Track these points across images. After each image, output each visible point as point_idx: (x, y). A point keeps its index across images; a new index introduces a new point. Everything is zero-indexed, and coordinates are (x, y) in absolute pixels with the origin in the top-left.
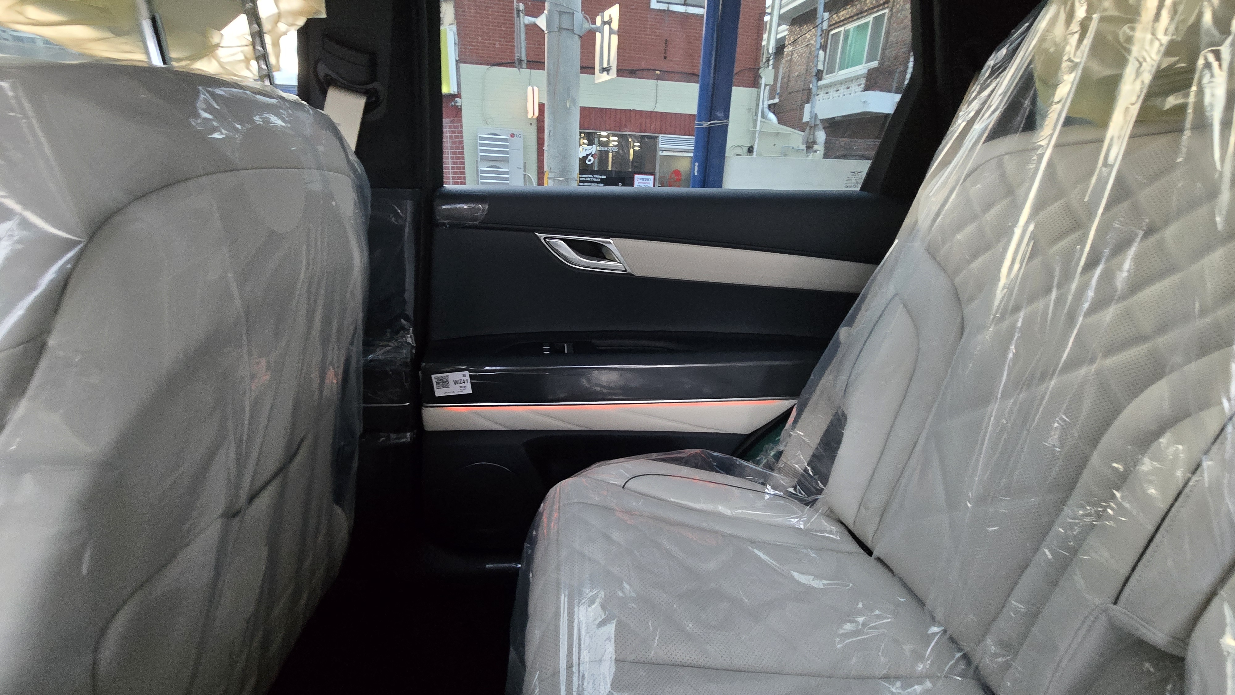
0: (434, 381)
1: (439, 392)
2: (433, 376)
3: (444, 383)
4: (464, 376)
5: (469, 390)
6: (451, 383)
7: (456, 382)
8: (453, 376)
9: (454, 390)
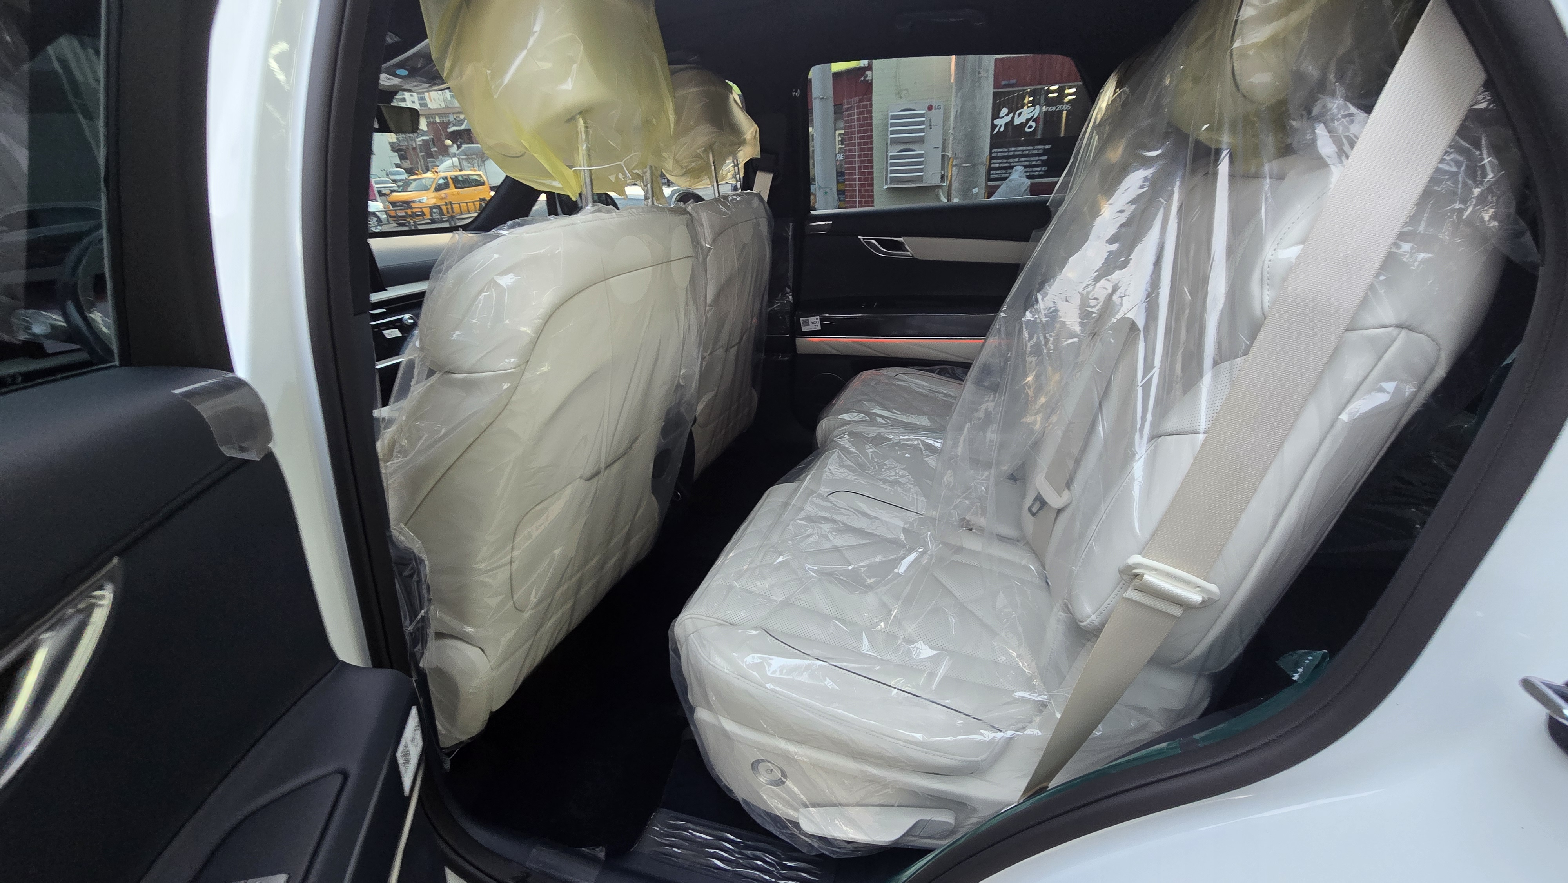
0: (801, 322)
1: (804, 329)
2: (801, 319)
3: (807, 323)
4: (817, 319)
5: (819, 328)
6: (810, 323)
7: (813, 323)
8: (811, 319)
9: (812, 327)
